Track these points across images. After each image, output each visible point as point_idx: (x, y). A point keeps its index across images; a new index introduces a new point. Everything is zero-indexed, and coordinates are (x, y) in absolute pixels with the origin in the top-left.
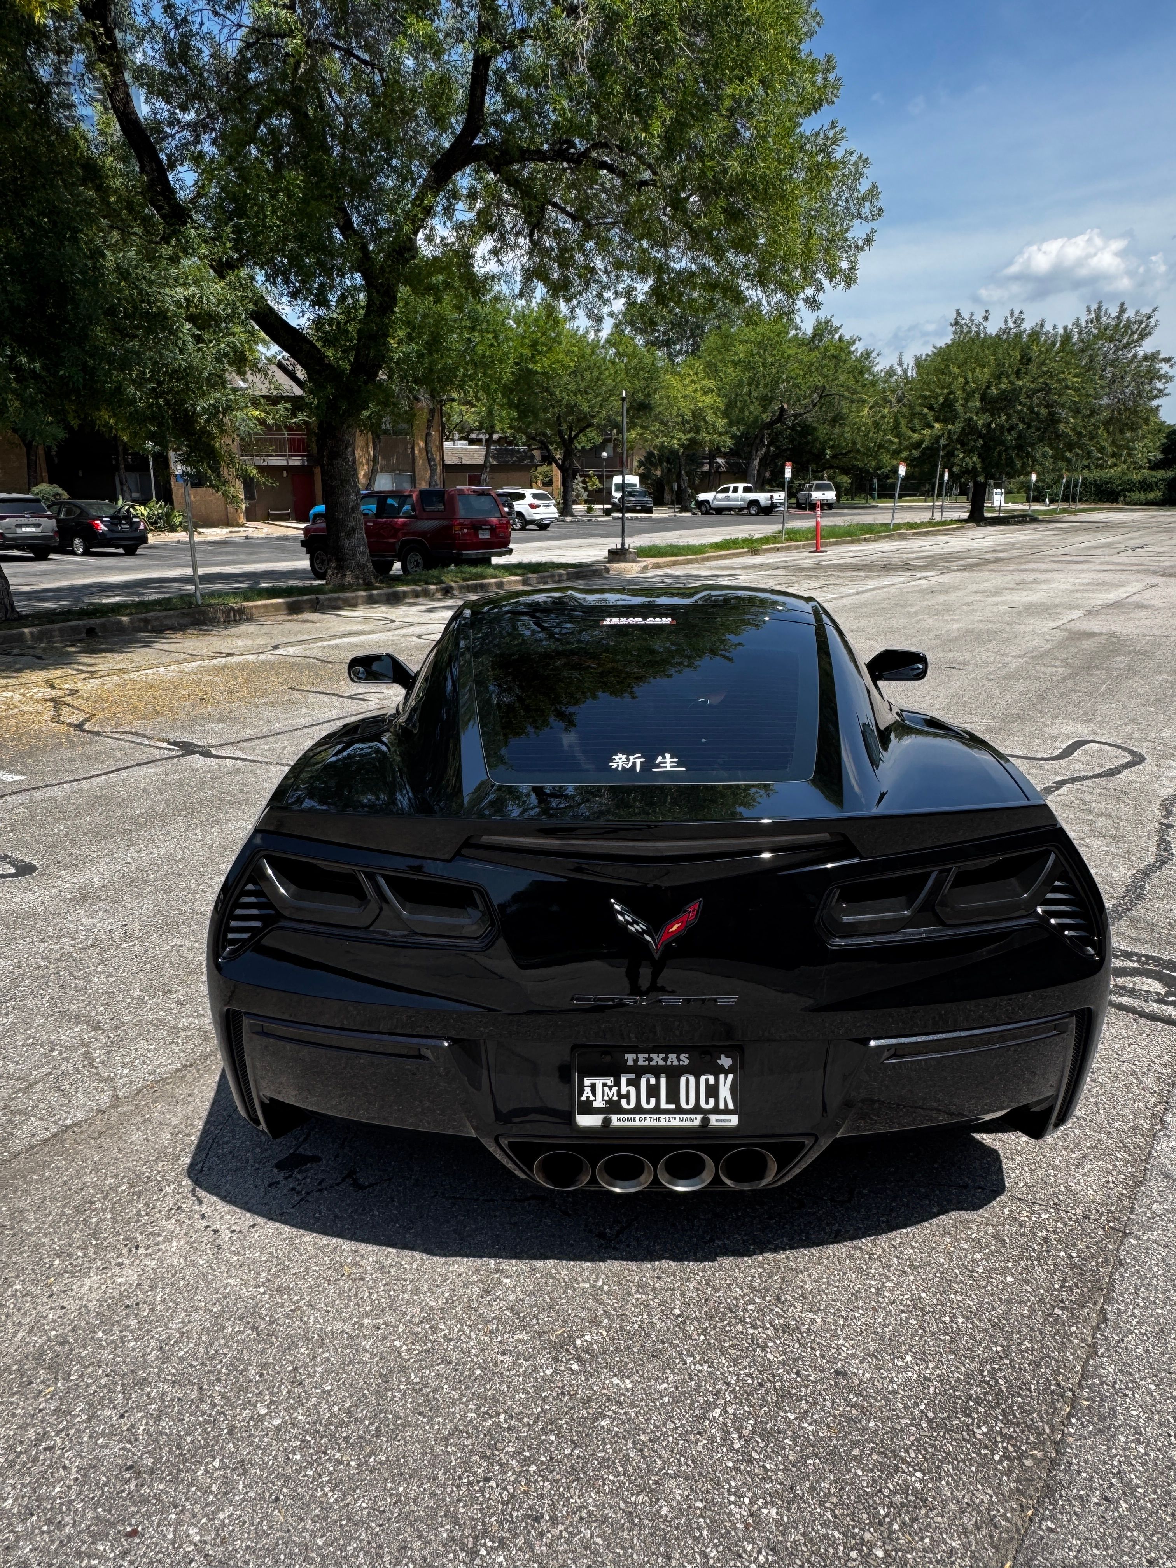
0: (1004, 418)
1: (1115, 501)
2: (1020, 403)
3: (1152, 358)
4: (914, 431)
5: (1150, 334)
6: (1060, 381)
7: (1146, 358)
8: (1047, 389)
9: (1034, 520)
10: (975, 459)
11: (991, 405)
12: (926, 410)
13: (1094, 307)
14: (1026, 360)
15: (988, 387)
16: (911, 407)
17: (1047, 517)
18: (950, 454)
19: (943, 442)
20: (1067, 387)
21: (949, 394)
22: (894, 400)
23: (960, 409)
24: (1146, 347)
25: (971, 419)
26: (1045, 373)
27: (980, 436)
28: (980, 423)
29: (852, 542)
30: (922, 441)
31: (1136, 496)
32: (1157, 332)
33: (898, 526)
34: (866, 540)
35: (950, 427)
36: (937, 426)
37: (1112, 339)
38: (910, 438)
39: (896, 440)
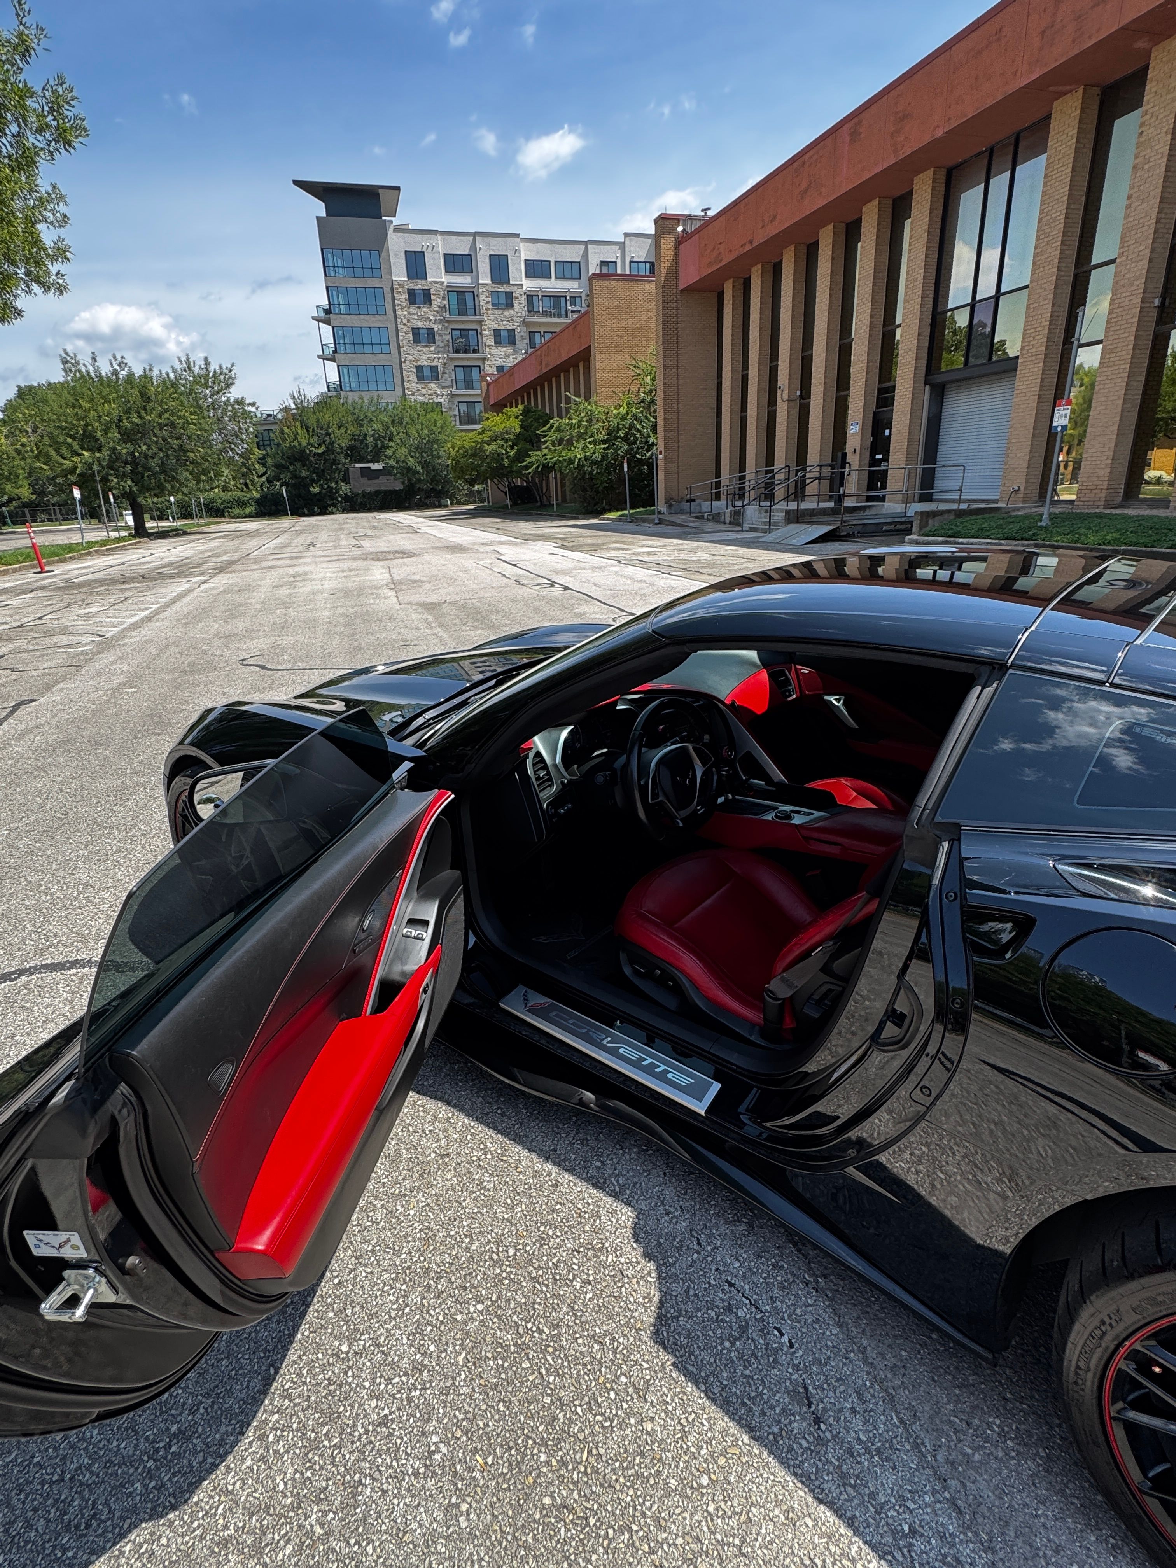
0: (144, 448)
1: (223, 516)
2: (155, 435)
3: (240, 402)
4: (64, 458)
5: (232, 384)
6: (179, 417)
7: (237, 402)
8: (173, 425)
9: (185, 533)
10: (129, 483)
11: (127, 436)
12: (69, 440)
13: (184, 359)
14: (145, 396)
15: (120, 420)
16: (51, 436)
17: (193, 530)
18: (105, 480)
19: (96, 467)
20: (189, 423)
21: (86, 425)
22: (29, 430)
23: (102, 439)
24: (234, 393)
25: (114, 449)
26: (166, 411)
27: (126, 463)
28: (124, 451)
29: (62, 561)
30: (76, 468)
31: (237, 511)
32: (236, 381)
33: (91, 544)
34: (72, 559)
35: (98, 455)
36: (86, 454)
37: (206, 386)
38: (62, 464)
39: (45, 467)
